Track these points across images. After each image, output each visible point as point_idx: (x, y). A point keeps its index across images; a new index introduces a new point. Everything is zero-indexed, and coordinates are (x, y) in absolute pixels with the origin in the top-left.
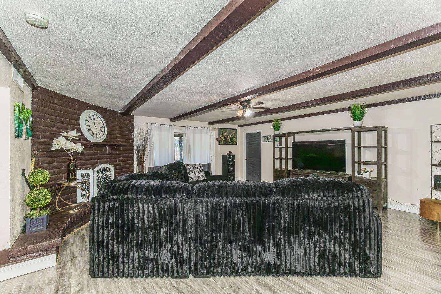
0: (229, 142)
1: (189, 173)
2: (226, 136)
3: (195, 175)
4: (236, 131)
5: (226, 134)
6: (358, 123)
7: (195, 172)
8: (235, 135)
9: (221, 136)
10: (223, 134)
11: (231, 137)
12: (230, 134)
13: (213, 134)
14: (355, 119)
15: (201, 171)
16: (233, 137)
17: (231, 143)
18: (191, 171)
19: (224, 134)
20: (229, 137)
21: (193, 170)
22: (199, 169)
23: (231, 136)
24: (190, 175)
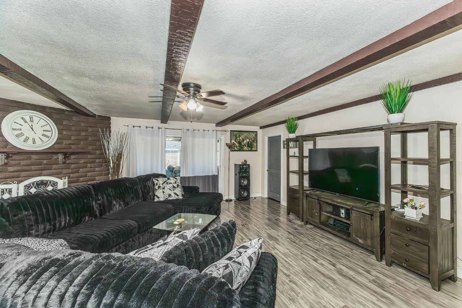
0: (245, 148)
1: (156, 190)
2: (241, 141)
3: (163, 192)
4: (256, 135)
5: (241, 138)
6: (396, 118)
7: (164, 188)
8: (255, 139)
9: (233, 141)
10: (236, 138)
11: (248, 142)
12: (246, 138)
13: (223, 138)
14: (391, 111)
15: (174, 187)
16: (251, 142)
17: (248, 149)
18: (159, 187)
19: (238, 138)
20: (245, 142)
21: (161, 185)
22: (172, 185)
23: (248, 140)
24: (156, 194)
